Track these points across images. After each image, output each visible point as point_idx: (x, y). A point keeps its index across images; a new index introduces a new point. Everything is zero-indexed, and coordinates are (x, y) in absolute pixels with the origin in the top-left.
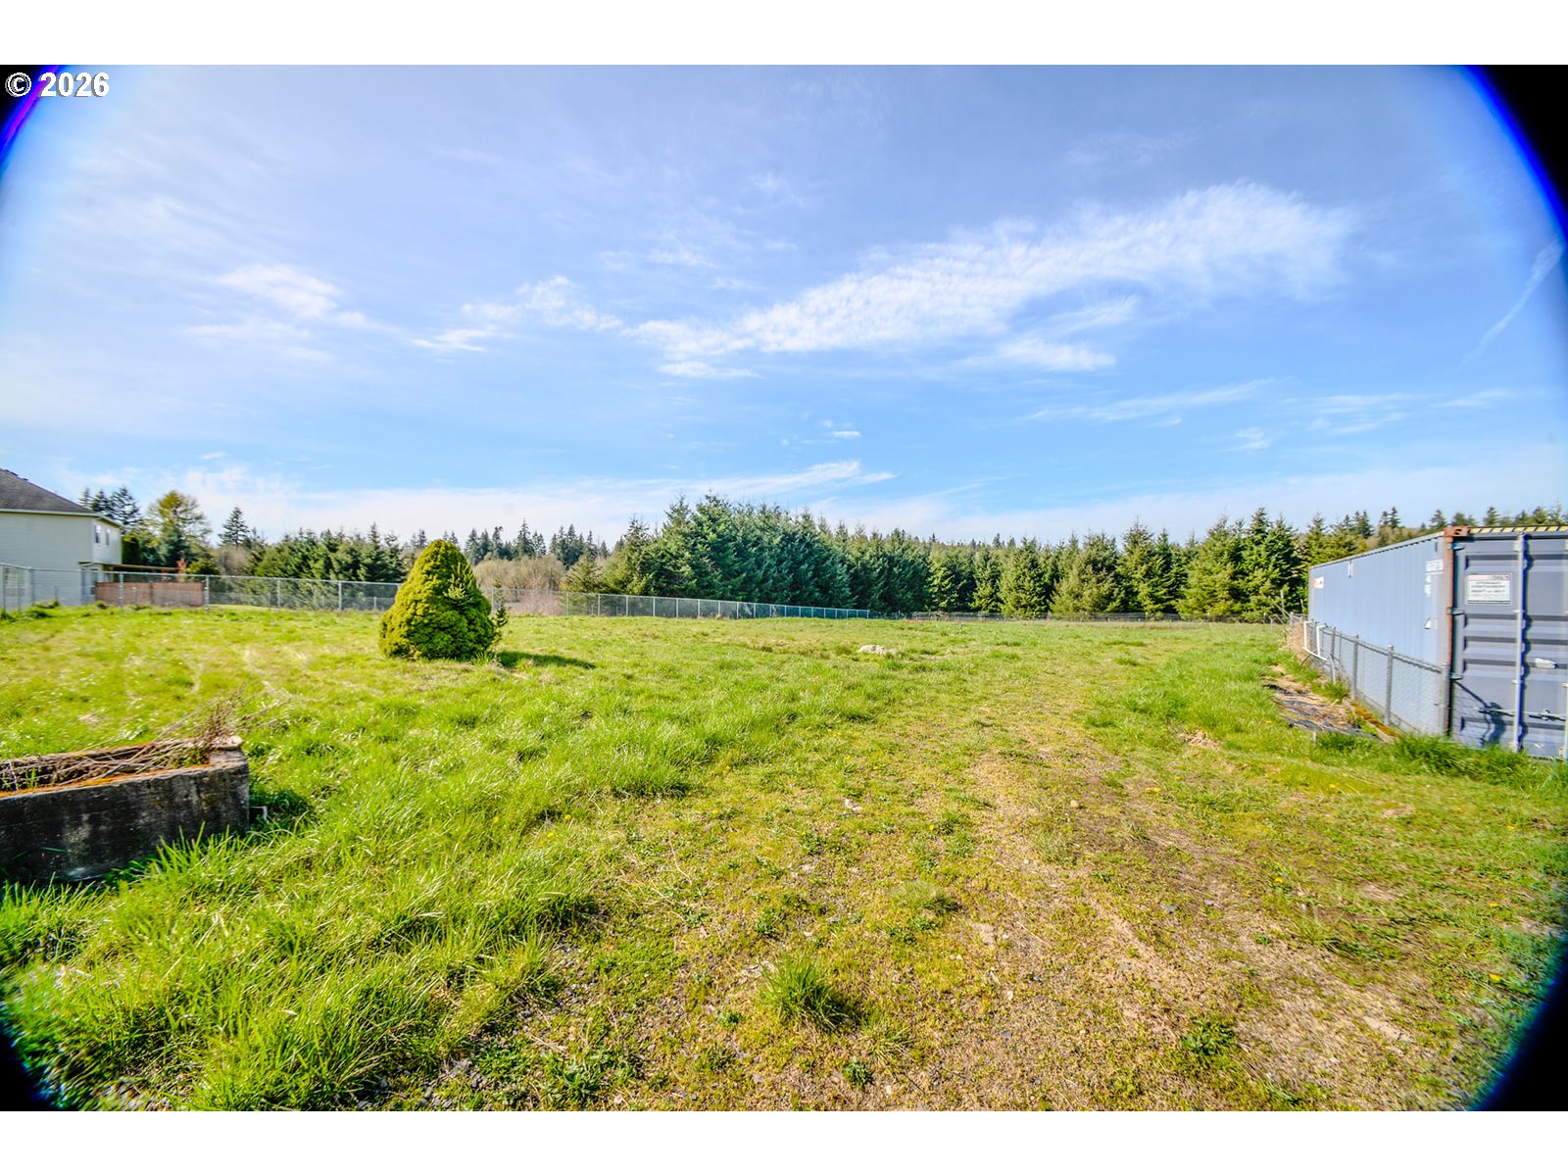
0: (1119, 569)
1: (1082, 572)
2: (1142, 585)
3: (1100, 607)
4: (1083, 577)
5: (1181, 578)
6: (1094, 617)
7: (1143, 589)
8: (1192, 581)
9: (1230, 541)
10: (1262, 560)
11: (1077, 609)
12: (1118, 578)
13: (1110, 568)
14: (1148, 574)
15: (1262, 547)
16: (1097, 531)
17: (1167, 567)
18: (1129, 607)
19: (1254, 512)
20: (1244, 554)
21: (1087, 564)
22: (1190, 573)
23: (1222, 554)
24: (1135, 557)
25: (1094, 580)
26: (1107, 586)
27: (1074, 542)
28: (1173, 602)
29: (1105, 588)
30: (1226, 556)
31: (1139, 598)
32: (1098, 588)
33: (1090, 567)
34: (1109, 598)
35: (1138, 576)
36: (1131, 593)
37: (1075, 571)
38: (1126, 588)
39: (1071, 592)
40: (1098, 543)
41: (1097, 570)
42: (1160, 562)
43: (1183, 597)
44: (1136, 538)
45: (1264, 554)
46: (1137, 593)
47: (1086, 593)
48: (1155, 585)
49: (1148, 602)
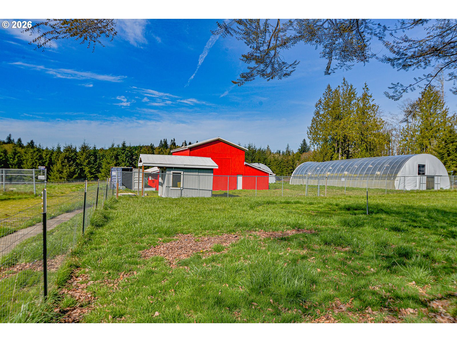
0: (78, 161)
1: (63, 162)
2: (86, 168)
3: (70, 177)
4: (63, 164)
5: (100, 166)
6: (68, 181)
7: (87, 169)
8: (103, 166)
9: (115, 152)
10: (124, 159)
11: (61, 178)
12: (77, 165)
13: (74, 160)
14: (89, 163)
15: (124, 155)
16: (68, 144)
17: (95, 161)
18: (82, 177)
19: (122, 143)
20: (119, 157)
21: (65, 158)
22: (103, 163)
23: (112, 157)
24: (84, 156)
25: (68, 165)
26: (73, 168)
27: (59, 148)
28: (97, 174)
29: (72, 169)
30: (113, 158)
31: (85, 173)
32: (69, 169)
33: (66, 160)
34: (74, 173)
35: (85, 164)
36: (82, 171)
37: (60, 161)
38: (80, 169)
39: (58, 171)
40: (69, 149)
41: (69, 161)
42: (93, 158)
43: (100, 172)
44: (84, 148)
45: (125, 157)
46: (85, 171)
47: (65, 171)
48: (91, 168)
49: (88, 174)
